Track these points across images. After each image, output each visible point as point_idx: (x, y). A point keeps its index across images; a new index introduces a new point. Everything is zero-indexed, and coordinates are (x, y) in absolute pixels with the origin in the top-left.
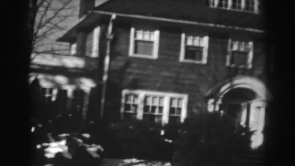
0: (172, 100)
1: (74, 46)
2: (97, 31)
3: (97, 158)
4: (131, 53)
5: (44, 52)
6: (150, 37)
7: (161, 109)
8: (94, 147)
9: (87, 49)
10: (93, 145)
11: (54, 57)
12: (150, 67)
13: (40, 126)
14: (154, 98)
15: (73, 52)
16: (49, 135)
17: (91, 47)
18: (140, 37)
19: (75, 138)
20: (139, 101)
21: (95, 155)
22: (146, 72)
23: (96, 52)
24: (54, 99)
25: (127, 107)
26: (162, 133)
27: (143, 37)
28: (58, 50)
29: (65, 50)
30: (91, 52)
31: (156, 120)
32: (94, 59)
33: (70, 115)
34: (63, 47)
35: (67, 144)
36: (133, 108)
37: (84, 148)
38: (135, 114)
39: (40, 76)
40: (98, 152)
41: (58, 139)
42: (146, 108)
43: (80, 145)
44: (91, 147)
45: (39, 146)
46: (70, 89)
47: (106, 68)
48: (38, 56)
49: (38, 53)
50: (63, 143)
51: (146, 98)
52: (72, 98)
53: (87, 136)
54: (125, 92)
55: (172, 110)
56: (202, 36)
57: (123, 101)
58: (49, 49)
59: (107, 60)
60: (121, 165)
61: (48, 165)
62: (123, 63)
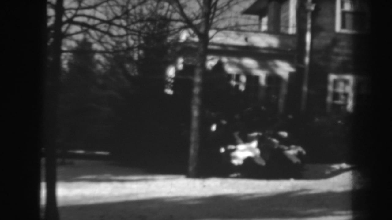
1: (265, 20)
3: (297, 163)
4: (338, 28)
5: (225, 29)
8: (294, 149)
9: (282, 24)
10: (293, 146)
11: (239, 35)
13: (224, 122)
15: (264, 27)
16: (236, 134)
17: (287, 21)
19: (269, 138)
20: (348, 89)
21: (296, 160)
23: (293, 27)
25: (336, 96)
27: (352, 7)
28: (246, 26)
29: (254, 25)
30: (287, 27)
32: (292, 36)
33: (263, 108)
34: (251, 22)
35: (259, 146)
36: (342, 97)
37: (280, 152)
38: (345, 105)
39: (225, 60)
40: (299, 155)
41: (247, 140)
43: (276, 147)
44: (289, 149)
45: (223, 150)
46: (262, 75)
47: (308, 48)
48: (220, 34)
49: (218, 30)
50: (254, 144)
52: (267, 86)
53: (285, 134)
54: (332, 77)
57: (330, 88)
58: (233, 24)
59: (308, 38)
60: (328, 172)
61: (235, 175)
62: (328, 41)
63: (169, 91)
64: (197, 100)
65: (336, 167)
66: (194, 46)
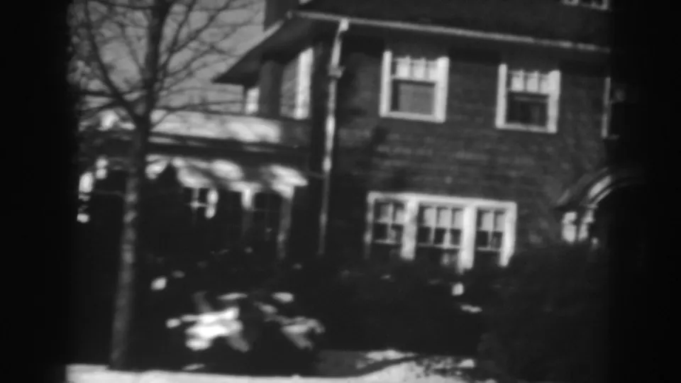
0: (480, 214)
1: (254, 94)
2: (306, 60)
3: (306, 349)
4: (384, 109)
5: (183, 108)
6: (427, 73)
7: (456, 234)
8: (300, 323)
9: (284, 101)
10: (299, 319)
11: (208, 118)
12: (429, 140)
13: (179, 274)
14: (440, 209)
15: (252, 107)
16: (199, 296)
17: (293, 96)
18: (404, 72)
19: (257, 304)
20: (406, 218)
21: (303, 343)
22: (421, 152)
23: (303, 106)
24: (211, 213)
25: (380, 230)
26: (459, 289)
27: (411, 72)
28: (218, 103)
29: (233, 102)
30: (293, 107)
31: (446, 260)
32: (301, 122)
33: (249, 250)
34: (229, 97)
35: (241, 318)
36: (392, 233)
37: (276, 327)
38: (398, 246)
39: (179, 162)
40: (310, 335)
41: (218, 306)
42: (422, 233)
43: (268, 320)
44: (291, 324)
45: (173, 323)
46: (247, 192)
47: (329, 144)
48: (172, 117)
49: (170, 110)
50: (230, 314)
51: (422, 209)
52: (253, 210)
53: (286, 297)
54: (373, 197)
55: (481, 238)
56: (545, 70)
57: (370, 217)
58: (197, 101)
59: (330, 125)
60: (360, 365)
61: (194, 367)
62: (367, 134)
63: (83, 218)
64: (130, 235)
65: (376, 356)
66: (126, 138)
